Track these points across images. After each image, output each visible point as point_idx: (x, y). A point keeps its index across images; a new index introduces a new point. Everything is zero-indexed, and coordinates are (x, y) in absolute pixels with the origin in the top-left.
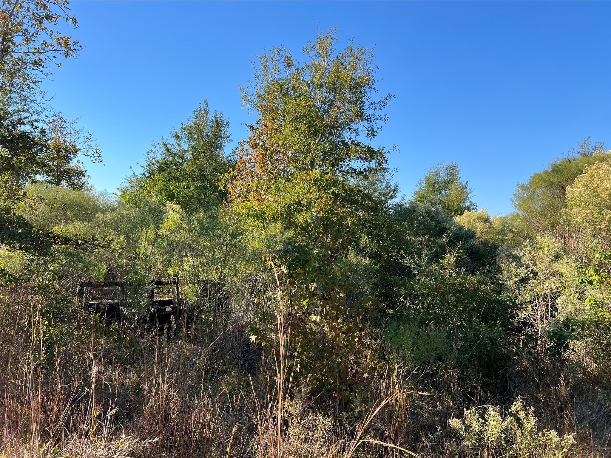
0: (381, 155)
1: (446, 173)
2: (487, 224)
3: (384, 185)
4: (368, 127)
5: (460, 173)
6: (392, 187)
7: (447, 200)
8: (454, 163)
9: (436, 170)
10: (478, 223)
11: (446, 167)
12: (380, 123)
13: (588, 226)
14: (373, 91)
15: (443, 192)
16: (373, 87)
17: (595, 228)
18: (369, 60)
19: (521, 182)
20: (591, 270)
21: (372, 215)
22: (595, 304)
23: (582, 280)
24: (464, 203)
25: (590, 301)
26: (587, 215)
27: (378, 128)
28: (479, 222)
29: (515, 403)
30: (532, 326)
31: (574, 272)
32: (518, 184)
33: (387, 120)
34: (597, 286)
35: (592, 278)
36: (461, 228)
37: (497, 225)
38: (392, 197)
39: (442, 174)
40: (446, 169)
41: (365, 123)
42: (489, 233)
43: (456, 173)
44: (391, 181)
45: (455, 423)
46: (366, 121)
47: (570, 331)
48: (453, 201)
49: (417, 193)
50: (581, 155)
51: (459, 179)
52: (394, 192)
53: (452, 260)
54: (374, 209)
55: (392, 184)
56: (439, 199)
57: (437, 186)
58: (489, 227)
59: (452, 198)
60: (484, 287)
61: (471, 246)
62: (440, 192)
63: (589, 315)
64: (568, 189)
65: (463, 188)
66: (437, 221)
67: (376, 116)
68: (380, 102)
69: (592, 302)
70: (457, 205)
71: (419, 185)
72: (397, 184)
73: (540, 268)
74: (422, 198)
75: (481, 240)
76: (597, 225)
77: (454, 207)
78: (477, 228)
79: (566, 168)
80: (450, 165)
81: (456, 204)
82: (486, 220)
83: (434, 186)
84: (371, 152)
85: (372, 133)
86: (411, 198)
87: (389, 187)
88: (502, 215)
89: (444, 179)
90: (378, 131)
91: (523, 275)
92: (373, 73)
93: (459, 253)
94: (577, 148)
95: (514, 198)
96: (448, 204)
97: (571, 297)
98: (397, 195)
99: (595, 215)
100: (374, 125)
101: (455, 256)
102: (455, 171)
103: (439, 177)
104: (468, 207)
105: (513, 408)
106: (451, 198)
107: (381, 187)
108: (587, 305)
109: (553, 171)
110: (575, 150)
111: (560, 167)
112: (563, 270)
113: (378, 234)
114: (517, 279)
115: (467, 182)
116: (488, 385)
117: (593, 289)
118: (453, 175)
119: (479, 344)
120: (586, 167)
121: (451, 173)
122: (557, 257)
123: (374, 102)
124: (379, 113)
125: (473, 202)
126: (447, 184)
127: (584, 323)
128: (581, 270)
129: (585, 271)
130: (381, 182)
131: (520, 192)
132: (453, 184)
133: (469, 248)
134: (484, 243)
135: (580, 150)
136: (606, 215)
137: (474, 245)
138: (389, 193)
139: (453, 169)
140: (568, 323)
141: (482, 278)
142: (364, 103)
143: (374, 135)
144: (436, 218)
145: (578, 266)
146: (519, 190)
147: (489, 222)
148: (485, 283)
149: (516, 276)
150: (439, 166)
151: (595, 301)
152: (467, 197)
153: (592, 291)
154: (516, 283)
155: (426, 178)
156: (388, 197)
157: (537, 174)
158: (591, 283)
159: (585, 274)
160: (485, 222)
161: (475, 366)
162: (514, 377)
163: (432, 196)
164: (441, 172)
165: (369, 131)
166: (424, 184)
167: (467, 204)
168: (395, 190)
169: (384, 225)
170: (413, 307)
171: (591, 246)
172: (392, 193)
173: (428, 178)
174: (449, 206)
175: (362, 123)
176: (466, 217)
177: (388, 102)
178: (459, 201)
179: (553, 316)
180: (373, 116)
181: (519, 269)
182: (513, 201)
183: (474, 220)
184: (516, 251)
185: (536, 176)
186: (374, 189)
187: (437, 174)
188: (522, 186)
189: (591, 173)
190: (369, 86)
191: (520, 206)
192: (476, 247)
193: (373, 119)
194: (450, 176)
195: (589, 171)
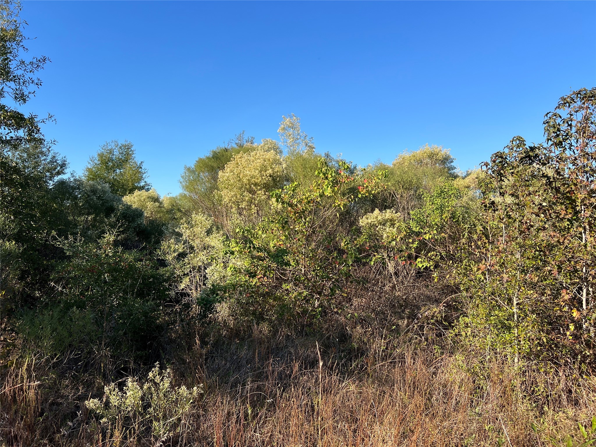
0: (32, 124)
1: (121, 151)
2: (157, 204)
3: (49, 159)
4: (17, 90)
5: (134, 152)
6: (59, 162)
7: (121, 179)
8: (128, 142)
9: (110, 147)
10: (148, 203)
11: (121, 145)
12: (32, 87)
13: (233, 206)
14: (21, 49)
15: (118, 171)
16: (21, 44)
17: (239, 208)
18: (16, 11)
19: (188, 166)
20: (233, 243)
21: (19, 192)
22: (235, 271)
23: (226, 251)
24: (139, 183)
25: (231, 269)
26: (232, 197)
27: (30, 93)
28: (149, 201)
29: (153, 369)
30: (189, 295)
31: (221, 246)
32: (185, 167)
33: (41, 85)
34: (238, 256)
35: (234, 249)
36: (129, 207)
37: (166, 204)
38: (58, 173)
39: (116, 153)
40: (120, 148)
41: (12, 84)
42: (159, 212)
43: (131, 152)
44: (58, 155)
45: (92, 403)
46: (13, 82)
47: (215, 295)
48: (128, 181)
49: (89, 170)
50: (238, 145)
51: (134, 159)
52: (61, 167)
53: (111, 239)
54: (24, 185)
55: (59, 159)
56: (113, 178)
57: (110, 164)
58: (159, 207)
59: (127, 176)
60: (140, 264)
61: (138, 224)
62: (114, 171)
63: (230, 280)
64: (220, 173)
65: (138, 167)
66: (103, 199)
67: (26, 78)
68: (32, 63)
69: (232, 269)
70: (132, 184)
71: (91, 162)
72: (65, 159)
73: (196, 243)
74: (94, 175)
75: (151, 218)
76: (239, 205)
77: (129, 187)
78: (147, 207)
79: (223, 156)
80: (124, 143)
81: (130, 184)
82: (156, 200)
83: (108, 164)
84: (19, 118)
85: (21, 97)
86: (82, 175)
87: (56, 162)
88: (171, 195)
89: (119, 157)
90: (30, 96)
91: (181, 250)
92: (21, 29)
93: (119, 232)
94: (235, 140)
95: (182, 180)
96: (122, 183)
97: (218, 266)
98: (66, 171)
99: (238, 196)
100: (24, 88)
101: (115, 235)
102: (130, 150)
103: (113, 155)
104: (142, 187)
105: (151, 374)
106: (125, 178)
107: (45, 161)
108: (229, 272)
109: (213, 157)
110: (233, 142)
111: (219, 155)
112: (212, 244)
113: (29, 214)
114: (176, 254)
115: (142, 162)
116: (141, 357)
117: (234, 258)
118: (128, 154)
119: (132, 319)
120: (233, 156)
121: (126, 152)
122: (209, 232)
123: (23, 62)
124: (31, 75)
125: (148, 182)
126: (122, 163)
127: (225, 287)
128: (226, 243)
129: (229, 243)
130: (45, 155)
131: (187, 174)
132: (128, 163)
133: (137, 227)
134: (152, 222)
135: (237, 142)
136: (246, 197)
137: (141, 224)
138: (56, 168)
139: (128, 149)
140: (215, 290)
141: (138, 255)
142: (10, 61)
143: (25, 101)
144: (102, 197)
145: (224, 240)
146: (186, 173)
147: (158, 202)
148: (141, 260)
149: (174, 251)
150: (113, 144)
151: (234, 268)
152: (142, 177)
153: (234, 260)
154: (175, 257)
155: (99, 155)
156: (54, 172)
157: (201, 159)
158: (232, 253)
159: (229, 246)
160: (154, 202)
161: (128, 342)
162: (167, 345)
163: (105, 174)
164: (115, 150)
165: (17, 94)
166: (96, 162)
167: (142, 184)
168: (63, 165)
169: (38, 203)
170: (66, 291)
171: (236, 222)
172: (59, 168)
173: (101, 156)
174: (123, 186)
175: (8, 83)
176: (137, 196)
177: (42, 65)
178: (133, 181)
179: (204, 284)
180: (22, 77)
181: (178, 245)
182: (181, 183)
183: (144, 200)
184: (178, 228)
185: (200, 161)
186: (36, 163)
187: (111, 152)
188: (189, 169)
189: (237, 161)
190: (15, 42)
191: (186, 188)
192: (143, 225)
193: (21, 80)
194: (125, 155)
195: (236, 159)
